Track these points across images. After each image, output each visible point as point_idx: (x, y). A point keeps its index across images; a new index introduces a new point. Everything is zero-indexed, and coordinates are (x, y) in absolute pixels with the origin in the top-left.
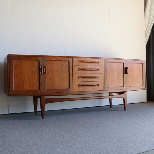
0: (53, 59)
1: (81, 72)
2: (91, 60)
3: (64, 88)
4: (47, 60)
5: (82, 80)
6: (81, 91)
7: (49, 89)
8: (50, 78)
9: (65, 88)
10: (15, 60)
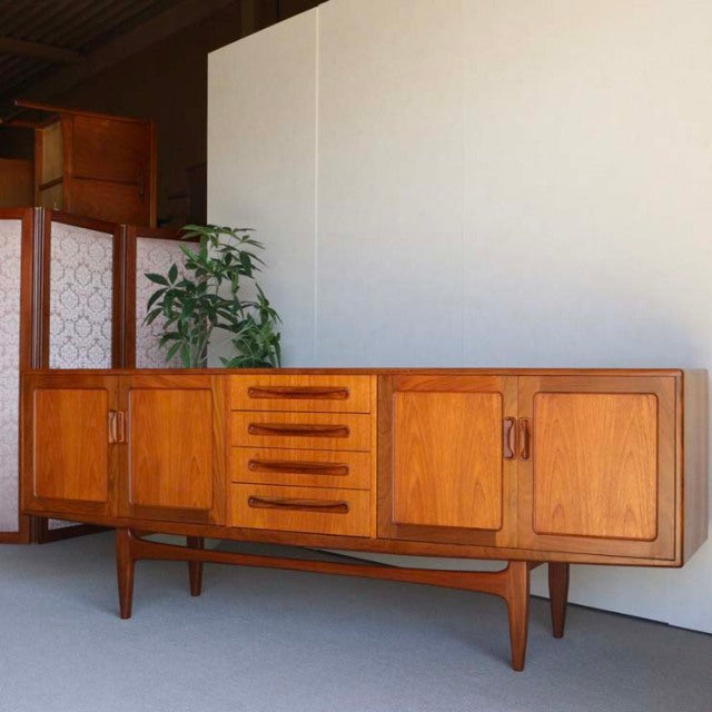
0: (153, 382)
1: (259, 437)
2: (305, 382)
3: (192, 506)
4: (132, 388)
5: (263, 474)
6: (259, 525)
7: (141, 502)
8: (145, 459)
9: (199, 506)
10: (39, 388)
